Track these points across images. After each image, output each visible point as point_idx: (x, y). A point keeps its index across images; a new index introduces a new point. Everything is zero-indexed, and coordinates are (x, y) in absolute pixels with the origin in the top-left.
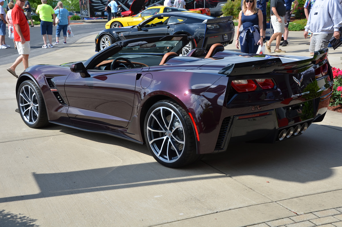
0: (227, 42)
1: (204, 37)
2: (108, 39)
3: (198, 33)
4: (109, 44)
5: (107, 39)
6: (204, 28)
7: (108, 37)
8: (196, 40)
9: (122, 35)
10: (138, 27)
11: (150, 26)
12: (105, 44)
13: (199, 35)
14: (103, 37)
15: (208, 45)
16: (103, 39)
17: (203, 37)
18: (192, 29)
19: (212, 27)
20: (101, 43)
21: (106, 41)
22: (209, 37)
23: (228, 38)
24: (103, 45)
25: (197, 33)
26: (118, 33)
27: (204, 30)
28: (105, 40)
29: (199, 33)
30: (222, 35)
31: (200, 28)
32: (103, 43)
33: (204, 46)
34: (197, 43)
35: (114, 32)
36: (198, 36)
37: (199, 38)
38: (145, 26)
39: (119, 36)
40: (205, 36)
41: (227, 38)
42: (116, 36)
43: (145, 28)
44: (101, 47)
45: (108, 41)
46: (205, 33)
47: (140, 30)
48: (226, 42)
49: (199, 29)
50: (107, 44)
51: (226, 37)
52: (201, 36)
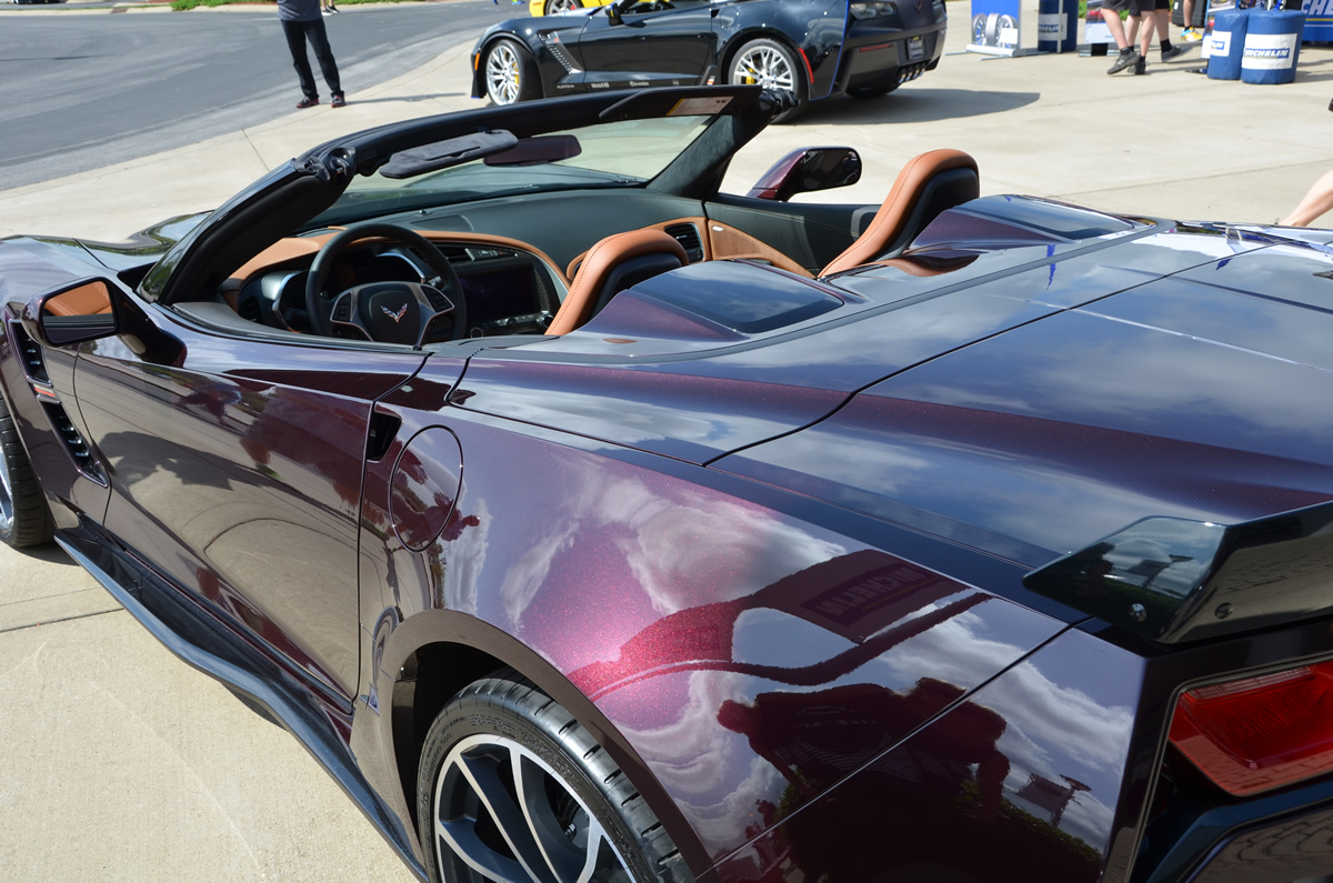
0: (920, 63)
1: (839, 47)
2: (512, 56)
3: (817, 34)
4: (514, 72)
5: (508, 55)
6: (842, 17)
7: (510, 48)
8: (810, 59)
9: (557, 40)
10: (608, 12)
11: (653, 8)
12: (503, 71)
13: (820, 40)
14: (496, 49)
15: (853, 77)
16: (494, 56)
17: (837, 47)
18: (798, 19)
19: (868, 10)
20: (491, 68)
21: (505, 62)
22: (858, 50)
23: (926, 53)
24: (495, 74)
25: (813, 34)
26: (545, 33)
27: (842, 22)
28: (503, 57)
29: (821, 33)
30: (902, 43)
31: (826, 17)
32: (495, 70)
33: (839, 78)
34: (813, 70)
35: (529, 32)
36: (818, 46)
37: (820, 50)
38: (634, 9)
39: (547, 42)
40: (844, 44)
41: (921, 51)
42: (537, 43)
43: (633, 16)
44: (489, 82)
45: (511, 63)
46: (842, 34)
47: (617, 21)
48: (915, 64)
49: (822, 20)
50: (507, 73)
51: (916, 48)
52: (827, 45)
